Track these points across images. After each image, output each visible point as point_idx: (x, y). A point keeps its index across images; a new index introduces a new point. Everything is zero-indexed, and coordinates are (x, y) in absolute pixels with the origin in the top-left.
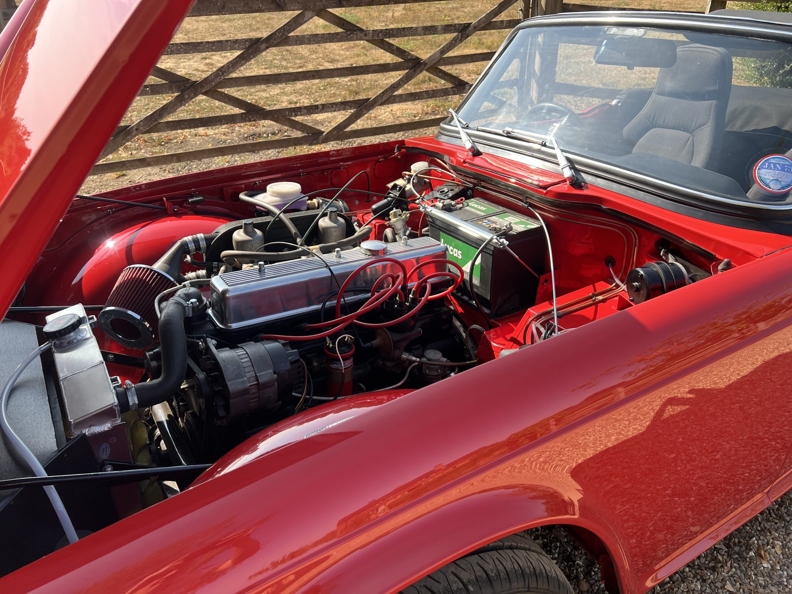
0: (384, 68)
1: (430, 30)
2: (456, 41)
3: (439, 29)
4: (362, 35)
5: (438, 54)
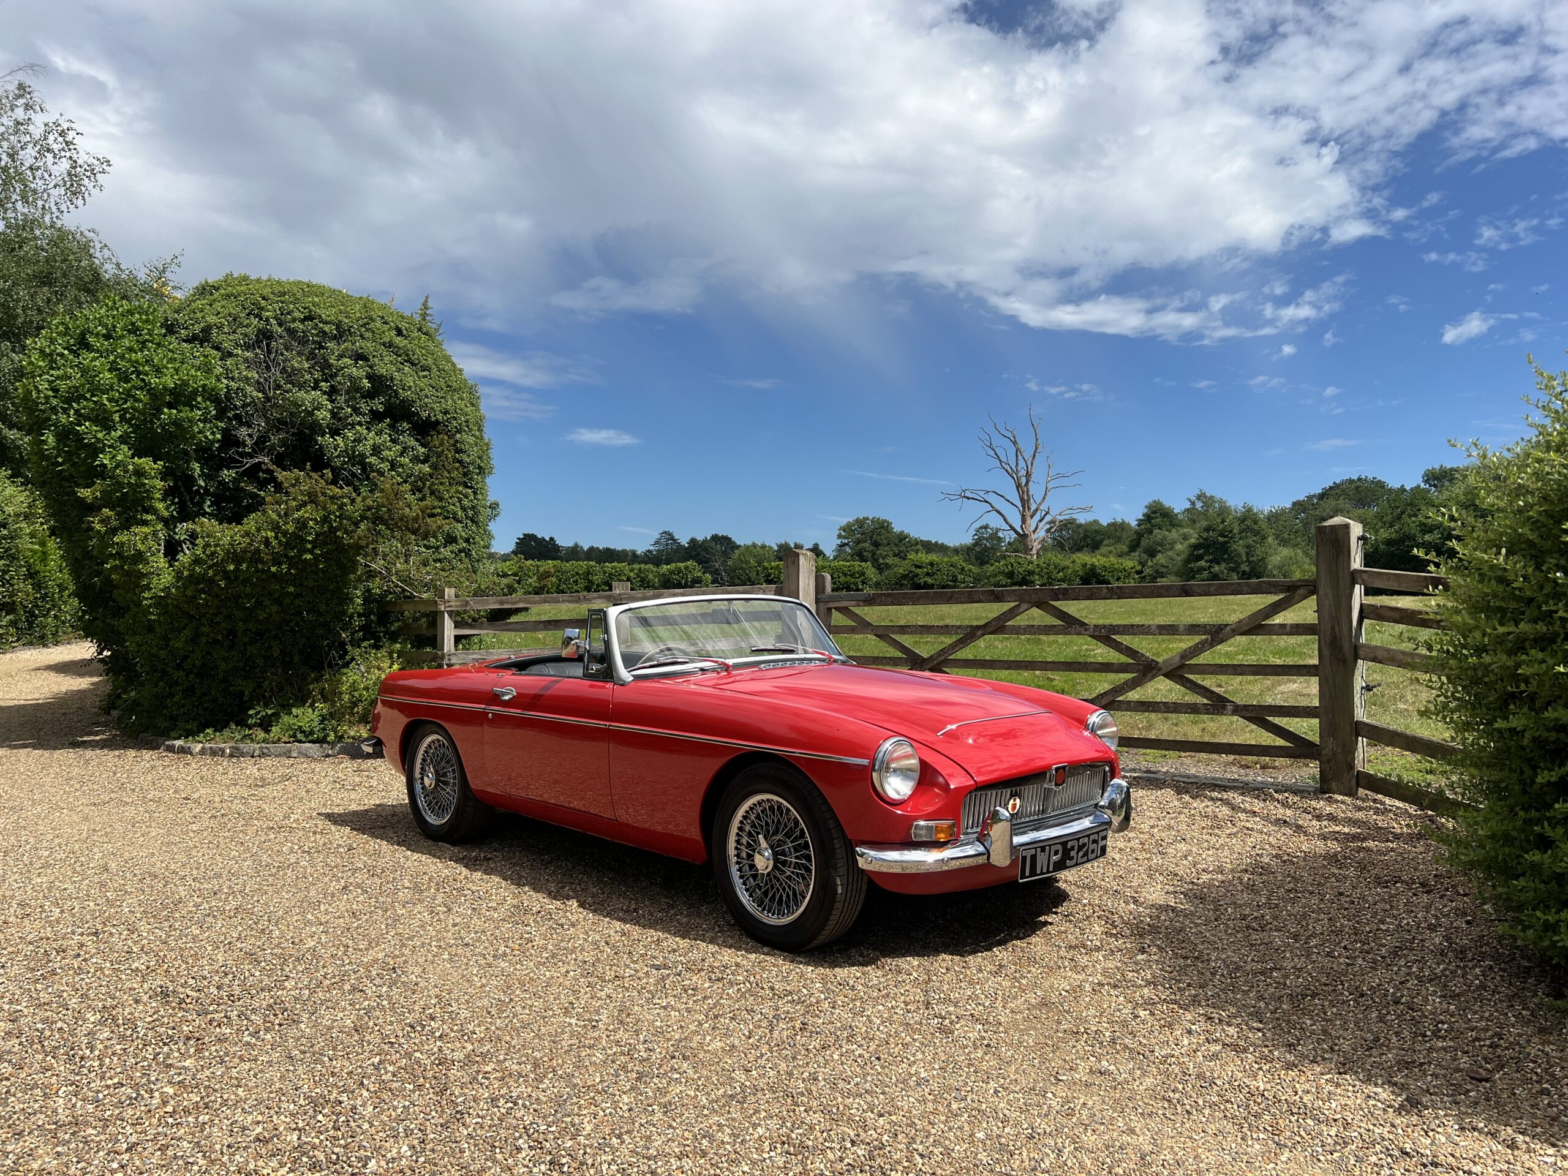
0: (1106, 667)
1: (1170, 630)
2: (1203, 645)
3: (1182, 628)
4: (1082, 630)
5: (1178, 659)
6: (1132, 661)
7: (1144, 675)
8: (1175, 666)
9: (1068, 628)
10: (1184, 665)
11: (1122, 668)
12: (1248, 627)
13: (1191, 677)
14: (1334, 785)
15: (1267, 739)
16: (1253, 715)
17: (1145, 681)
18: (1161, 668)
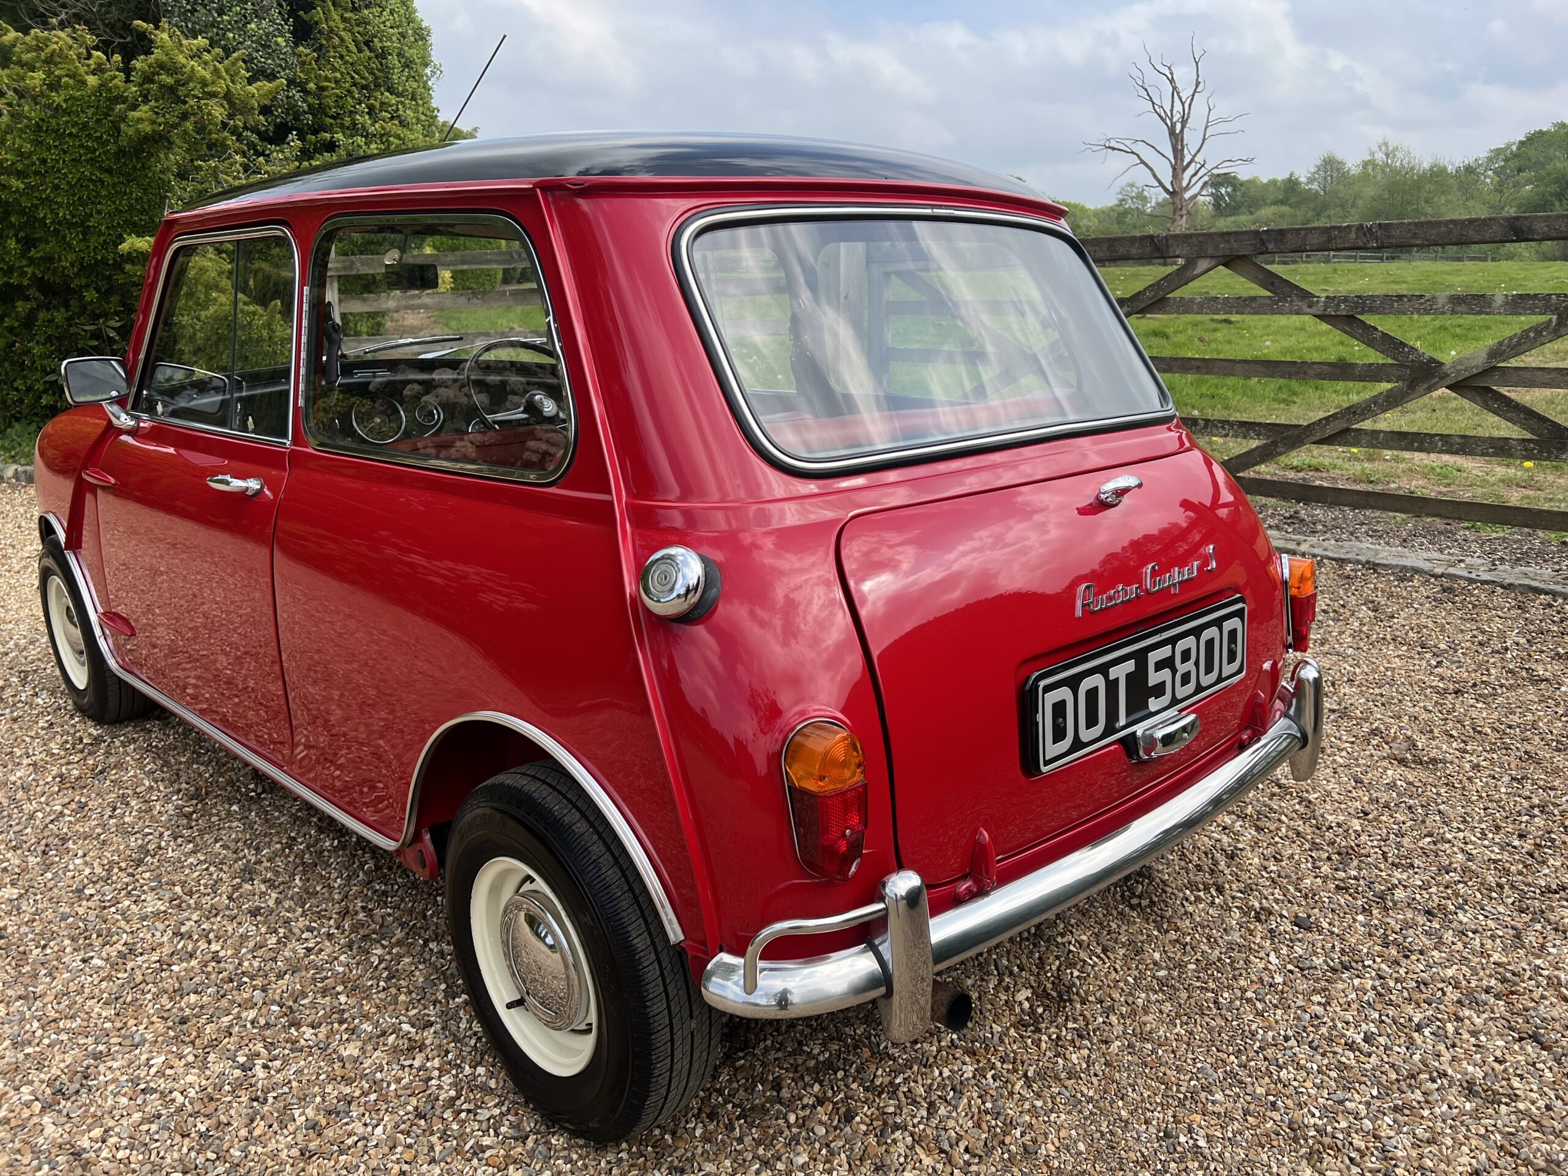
0: (1342, 370)
2: (1539, 332)
3: (1499, 300)
4: (1303, 304)
5: (1484, 355)
6: (1390, 361)
7: (1411, 386)
8: (1475, 371)
9: (1279, 301)
10: (1495, 368)
11: (1372, 374)
17: (1411, 397)
18: (1447, 375)
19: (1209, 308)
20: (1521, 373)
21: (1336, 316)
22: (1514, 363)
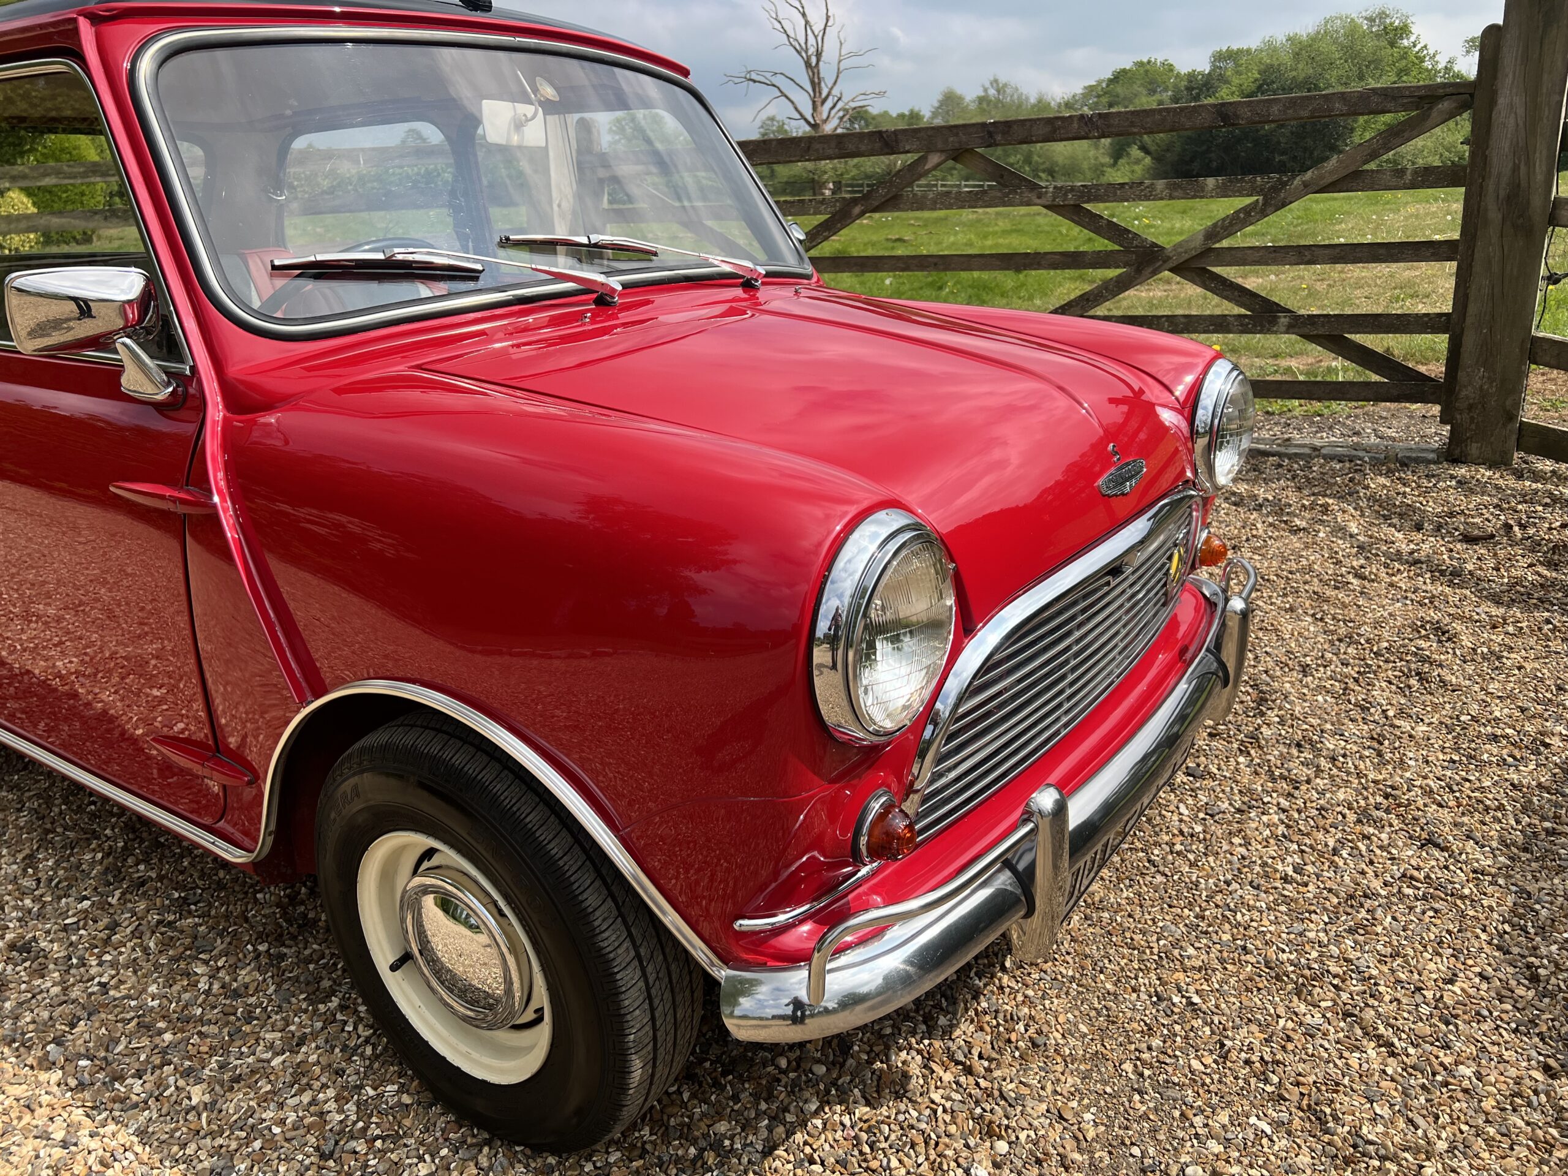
0: (1071, 260)
2: (1249, 213)
5: (1201, 237)
6: (1117, 248)
7: (1139, 271)
8: (1194, 253)
9: (1009, 193)
10: (1210, 250)
11: (1100, 260)
12: (1335, 177)
13: (1217, 270)
14: (1474, 449)
15: (1342, 370)
16: (1321, 331)
17: (1139, 281)
18: (1169, 258)
19: (942, 203)
20: (1233, 252)
21: (1063, 206)
22: (1225, 244)
